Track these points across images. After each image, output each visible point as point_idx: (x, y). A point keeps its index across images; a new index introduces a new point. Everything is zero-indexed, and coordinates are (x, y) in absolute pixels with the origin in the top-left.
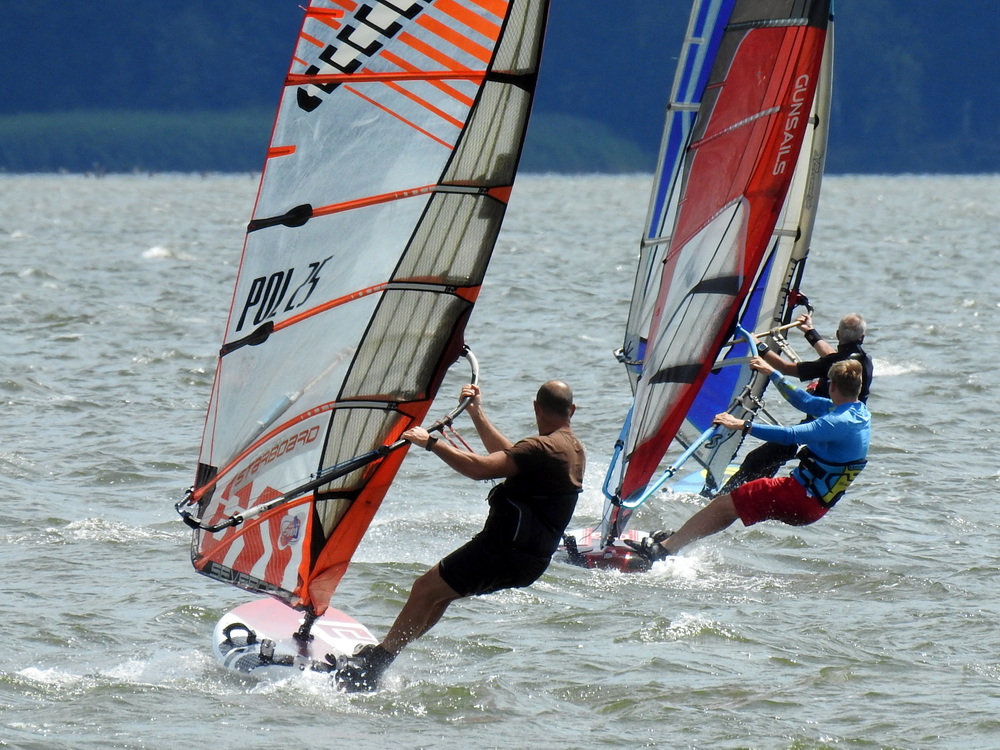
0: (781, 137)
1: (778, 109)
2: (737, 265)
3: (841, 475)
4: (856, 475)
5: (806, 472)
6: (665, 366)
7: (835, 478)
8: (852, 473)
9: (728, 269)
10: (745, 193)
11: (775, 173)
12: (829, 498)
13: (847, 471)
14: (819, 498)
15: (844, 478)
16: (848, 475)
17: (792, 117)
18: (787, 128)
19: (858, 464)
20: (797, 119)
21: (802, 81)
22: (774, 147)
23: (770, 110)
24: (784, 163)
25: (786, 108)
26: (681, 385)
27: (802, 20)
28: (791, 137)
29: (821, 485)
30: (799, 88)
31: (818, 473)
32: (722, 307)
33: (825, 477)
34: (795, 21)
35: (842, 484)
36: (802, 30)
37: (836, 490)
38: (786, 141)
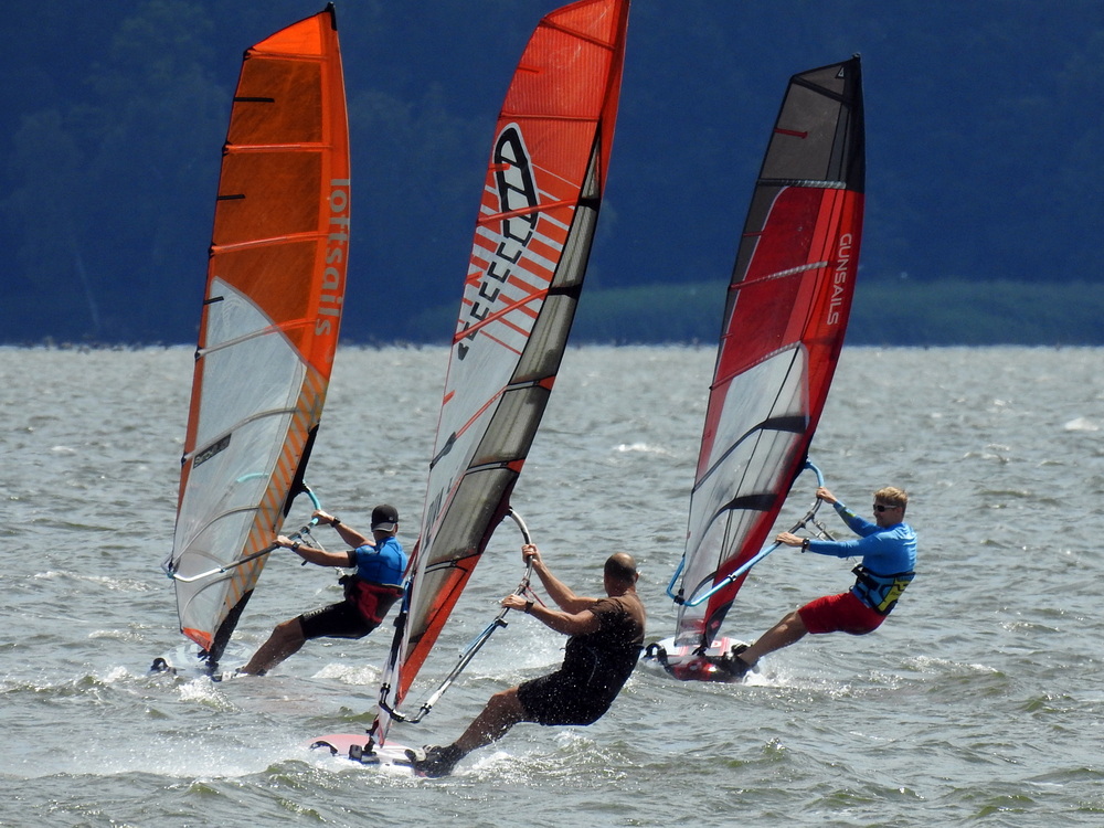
0: (830, 289)
1: (825, 264)
2: (803, 406)
3: (892, 586)
4: (905, 585)
5: (861, 585)
6: (741, 494)
7: (887, 589)
8: (901, 584)
9: (795, 409)
10: (802, 339)
11: (829, 323)
12: (883, 607)
13: (897, 583)
14: (875, 607)
15: (895, 589)
16: (899, 586)
17: (840, 272)
18: (836, 282)
19: (906, 576)
20: (844, 274)
21: (846, 240)
22: (826, 299)
23: (817, 265)
24: (837, 314)
25: (833, 264)
26: (758, 512)
27: (839, 184)
28: (841, 290)
29: (875, 596)
30: (843, 246)
31: (872, 585)
32: (791, 443)
33: (879, 587)
34: (832, 183)
35: (894, 594)
36: (841, 194)
37: (889, 599)
38: (836, 293)
